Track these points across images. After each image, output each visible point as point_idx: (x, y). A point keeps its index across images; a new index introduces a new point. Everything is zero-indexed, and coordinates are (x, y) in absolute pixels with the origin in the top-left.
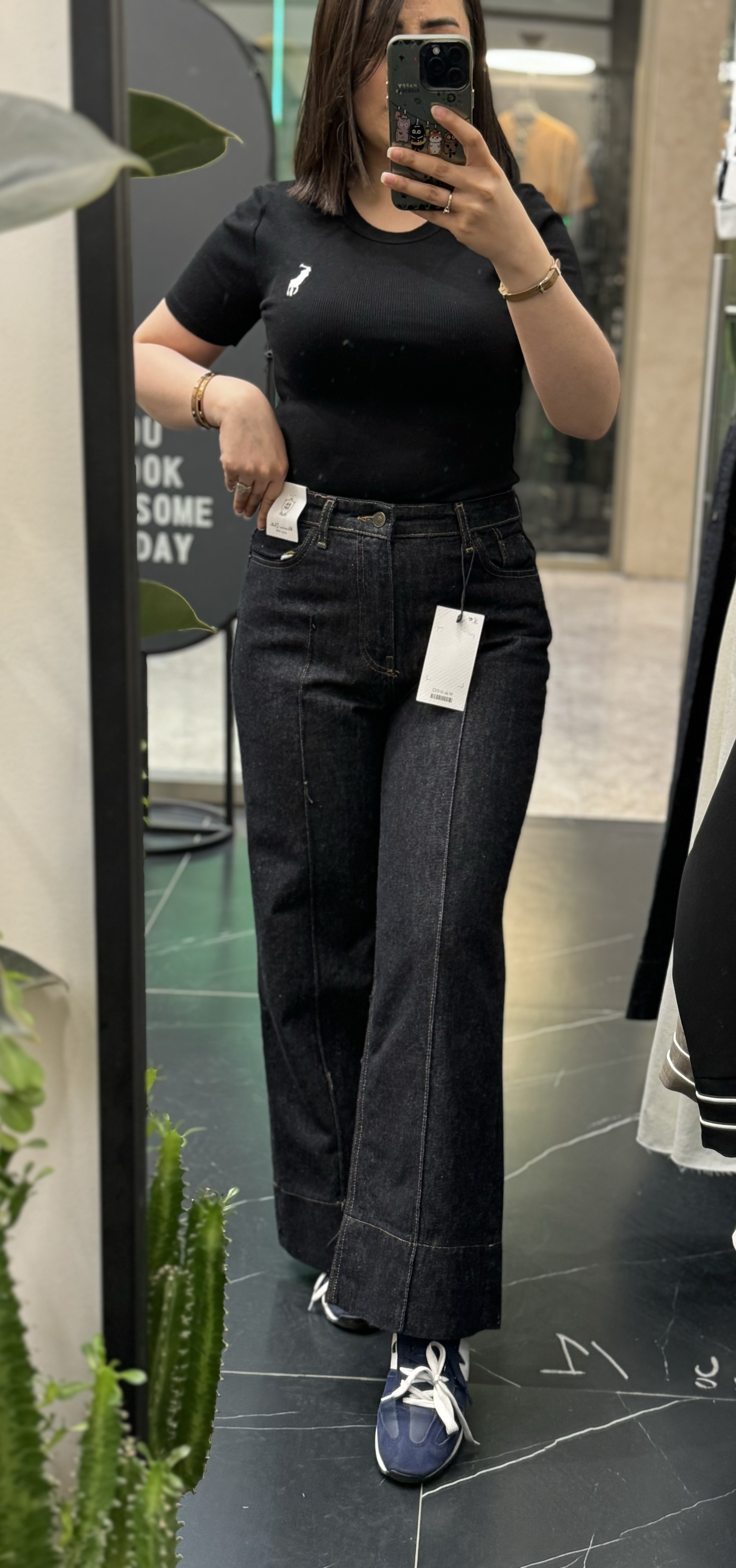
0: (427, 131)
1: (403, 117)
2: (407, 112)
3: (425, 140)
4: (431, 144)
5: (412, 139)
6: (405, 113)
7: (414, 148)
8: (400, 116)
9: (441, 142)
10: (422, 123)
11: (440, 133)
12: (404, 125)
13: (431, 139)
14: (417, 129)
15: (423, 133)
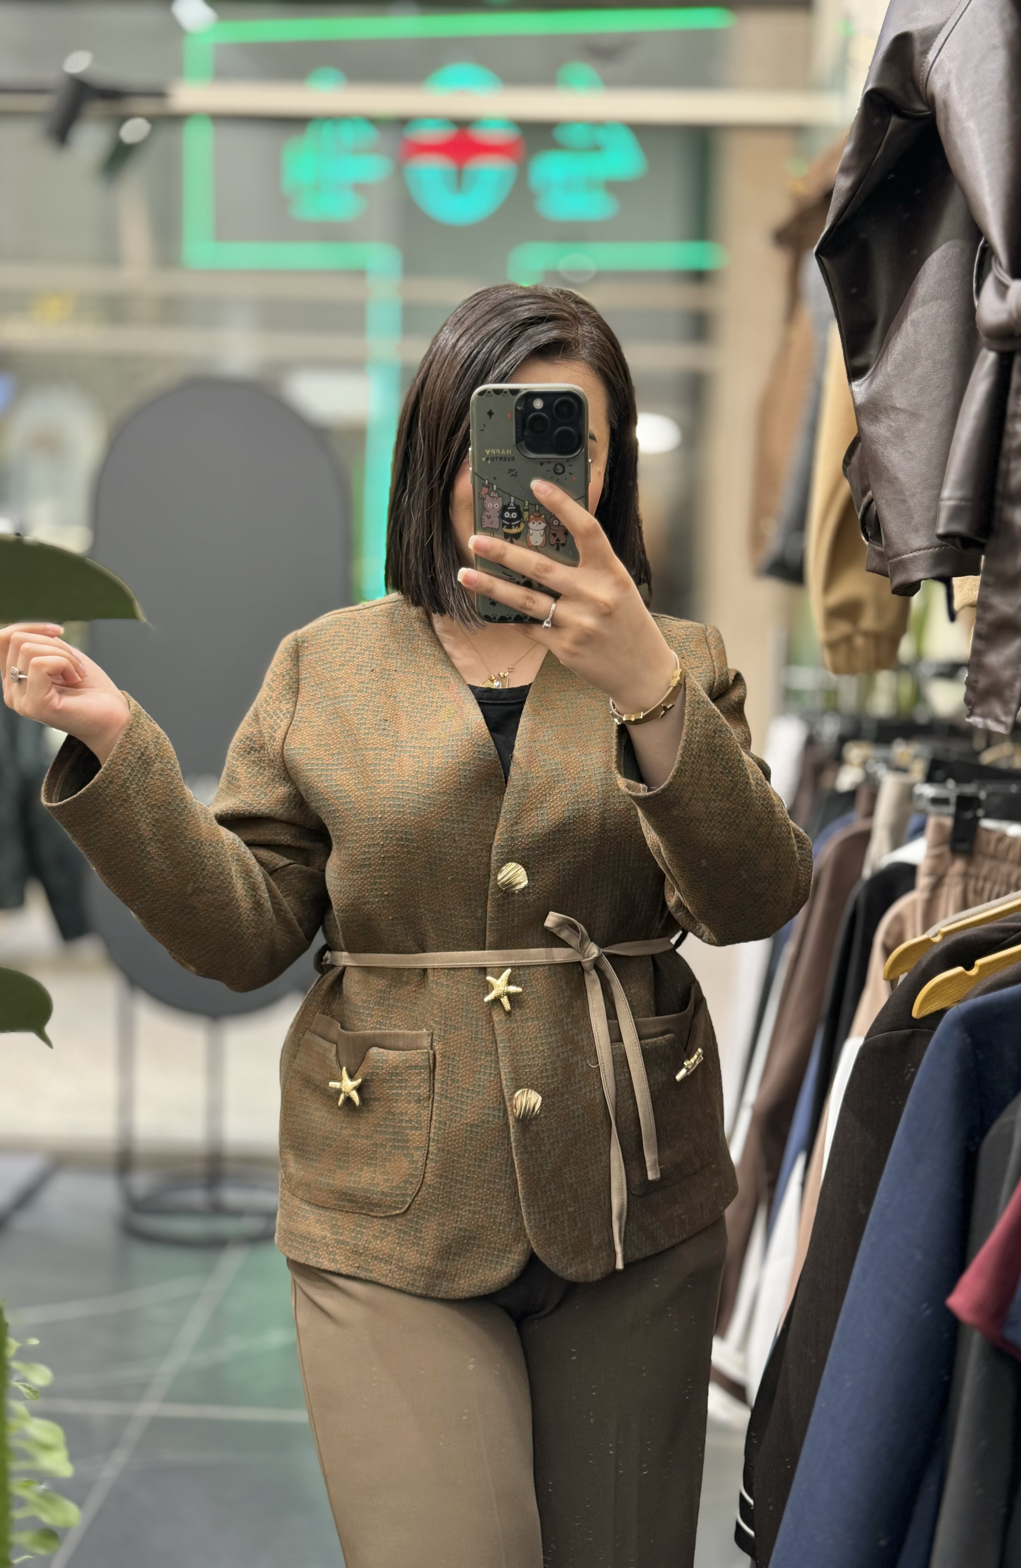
0: (526, 515)
1: (492, 494)
2: (497, 488)
3: (522, 525)
4: (531, 532)
5: (504, 525)
6: (495, 489)
7: (506, 536)
8: (488, 494)
9: (545, 529)
10: (518, 503)
11: (543, 516)
12: (494, 505)
13: (531, 525)
14: (511, 511)
15: (520, 516)
